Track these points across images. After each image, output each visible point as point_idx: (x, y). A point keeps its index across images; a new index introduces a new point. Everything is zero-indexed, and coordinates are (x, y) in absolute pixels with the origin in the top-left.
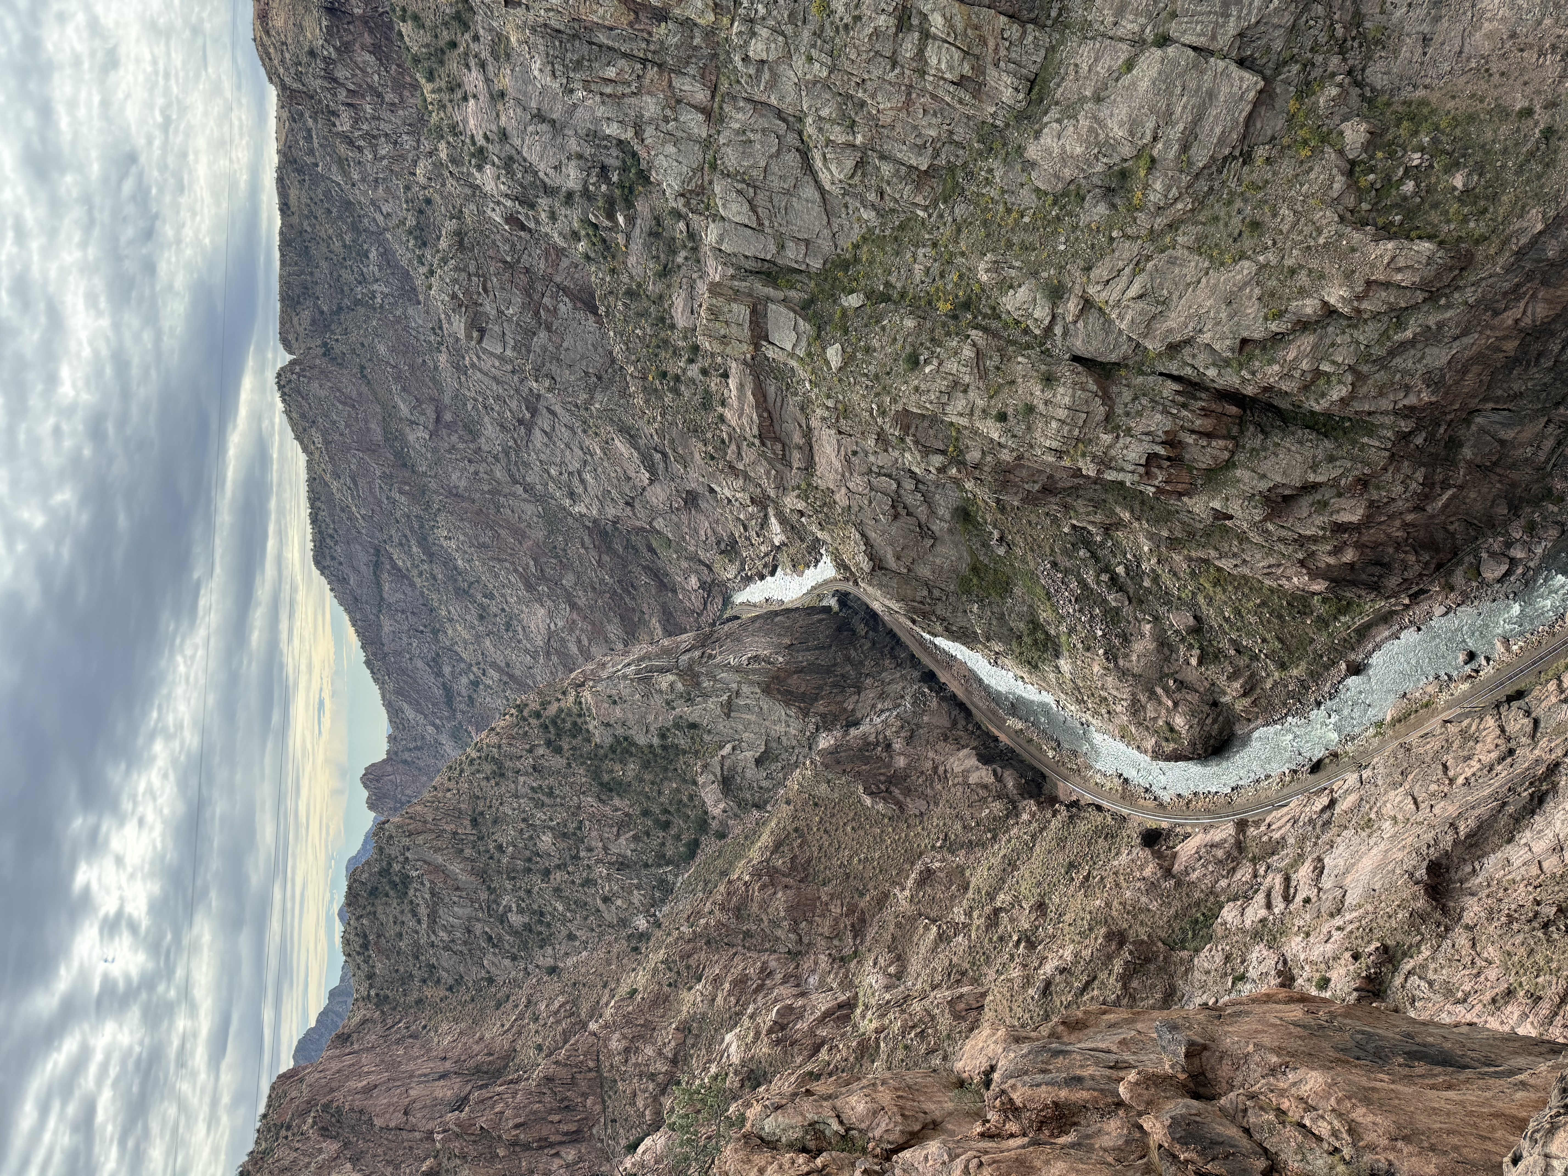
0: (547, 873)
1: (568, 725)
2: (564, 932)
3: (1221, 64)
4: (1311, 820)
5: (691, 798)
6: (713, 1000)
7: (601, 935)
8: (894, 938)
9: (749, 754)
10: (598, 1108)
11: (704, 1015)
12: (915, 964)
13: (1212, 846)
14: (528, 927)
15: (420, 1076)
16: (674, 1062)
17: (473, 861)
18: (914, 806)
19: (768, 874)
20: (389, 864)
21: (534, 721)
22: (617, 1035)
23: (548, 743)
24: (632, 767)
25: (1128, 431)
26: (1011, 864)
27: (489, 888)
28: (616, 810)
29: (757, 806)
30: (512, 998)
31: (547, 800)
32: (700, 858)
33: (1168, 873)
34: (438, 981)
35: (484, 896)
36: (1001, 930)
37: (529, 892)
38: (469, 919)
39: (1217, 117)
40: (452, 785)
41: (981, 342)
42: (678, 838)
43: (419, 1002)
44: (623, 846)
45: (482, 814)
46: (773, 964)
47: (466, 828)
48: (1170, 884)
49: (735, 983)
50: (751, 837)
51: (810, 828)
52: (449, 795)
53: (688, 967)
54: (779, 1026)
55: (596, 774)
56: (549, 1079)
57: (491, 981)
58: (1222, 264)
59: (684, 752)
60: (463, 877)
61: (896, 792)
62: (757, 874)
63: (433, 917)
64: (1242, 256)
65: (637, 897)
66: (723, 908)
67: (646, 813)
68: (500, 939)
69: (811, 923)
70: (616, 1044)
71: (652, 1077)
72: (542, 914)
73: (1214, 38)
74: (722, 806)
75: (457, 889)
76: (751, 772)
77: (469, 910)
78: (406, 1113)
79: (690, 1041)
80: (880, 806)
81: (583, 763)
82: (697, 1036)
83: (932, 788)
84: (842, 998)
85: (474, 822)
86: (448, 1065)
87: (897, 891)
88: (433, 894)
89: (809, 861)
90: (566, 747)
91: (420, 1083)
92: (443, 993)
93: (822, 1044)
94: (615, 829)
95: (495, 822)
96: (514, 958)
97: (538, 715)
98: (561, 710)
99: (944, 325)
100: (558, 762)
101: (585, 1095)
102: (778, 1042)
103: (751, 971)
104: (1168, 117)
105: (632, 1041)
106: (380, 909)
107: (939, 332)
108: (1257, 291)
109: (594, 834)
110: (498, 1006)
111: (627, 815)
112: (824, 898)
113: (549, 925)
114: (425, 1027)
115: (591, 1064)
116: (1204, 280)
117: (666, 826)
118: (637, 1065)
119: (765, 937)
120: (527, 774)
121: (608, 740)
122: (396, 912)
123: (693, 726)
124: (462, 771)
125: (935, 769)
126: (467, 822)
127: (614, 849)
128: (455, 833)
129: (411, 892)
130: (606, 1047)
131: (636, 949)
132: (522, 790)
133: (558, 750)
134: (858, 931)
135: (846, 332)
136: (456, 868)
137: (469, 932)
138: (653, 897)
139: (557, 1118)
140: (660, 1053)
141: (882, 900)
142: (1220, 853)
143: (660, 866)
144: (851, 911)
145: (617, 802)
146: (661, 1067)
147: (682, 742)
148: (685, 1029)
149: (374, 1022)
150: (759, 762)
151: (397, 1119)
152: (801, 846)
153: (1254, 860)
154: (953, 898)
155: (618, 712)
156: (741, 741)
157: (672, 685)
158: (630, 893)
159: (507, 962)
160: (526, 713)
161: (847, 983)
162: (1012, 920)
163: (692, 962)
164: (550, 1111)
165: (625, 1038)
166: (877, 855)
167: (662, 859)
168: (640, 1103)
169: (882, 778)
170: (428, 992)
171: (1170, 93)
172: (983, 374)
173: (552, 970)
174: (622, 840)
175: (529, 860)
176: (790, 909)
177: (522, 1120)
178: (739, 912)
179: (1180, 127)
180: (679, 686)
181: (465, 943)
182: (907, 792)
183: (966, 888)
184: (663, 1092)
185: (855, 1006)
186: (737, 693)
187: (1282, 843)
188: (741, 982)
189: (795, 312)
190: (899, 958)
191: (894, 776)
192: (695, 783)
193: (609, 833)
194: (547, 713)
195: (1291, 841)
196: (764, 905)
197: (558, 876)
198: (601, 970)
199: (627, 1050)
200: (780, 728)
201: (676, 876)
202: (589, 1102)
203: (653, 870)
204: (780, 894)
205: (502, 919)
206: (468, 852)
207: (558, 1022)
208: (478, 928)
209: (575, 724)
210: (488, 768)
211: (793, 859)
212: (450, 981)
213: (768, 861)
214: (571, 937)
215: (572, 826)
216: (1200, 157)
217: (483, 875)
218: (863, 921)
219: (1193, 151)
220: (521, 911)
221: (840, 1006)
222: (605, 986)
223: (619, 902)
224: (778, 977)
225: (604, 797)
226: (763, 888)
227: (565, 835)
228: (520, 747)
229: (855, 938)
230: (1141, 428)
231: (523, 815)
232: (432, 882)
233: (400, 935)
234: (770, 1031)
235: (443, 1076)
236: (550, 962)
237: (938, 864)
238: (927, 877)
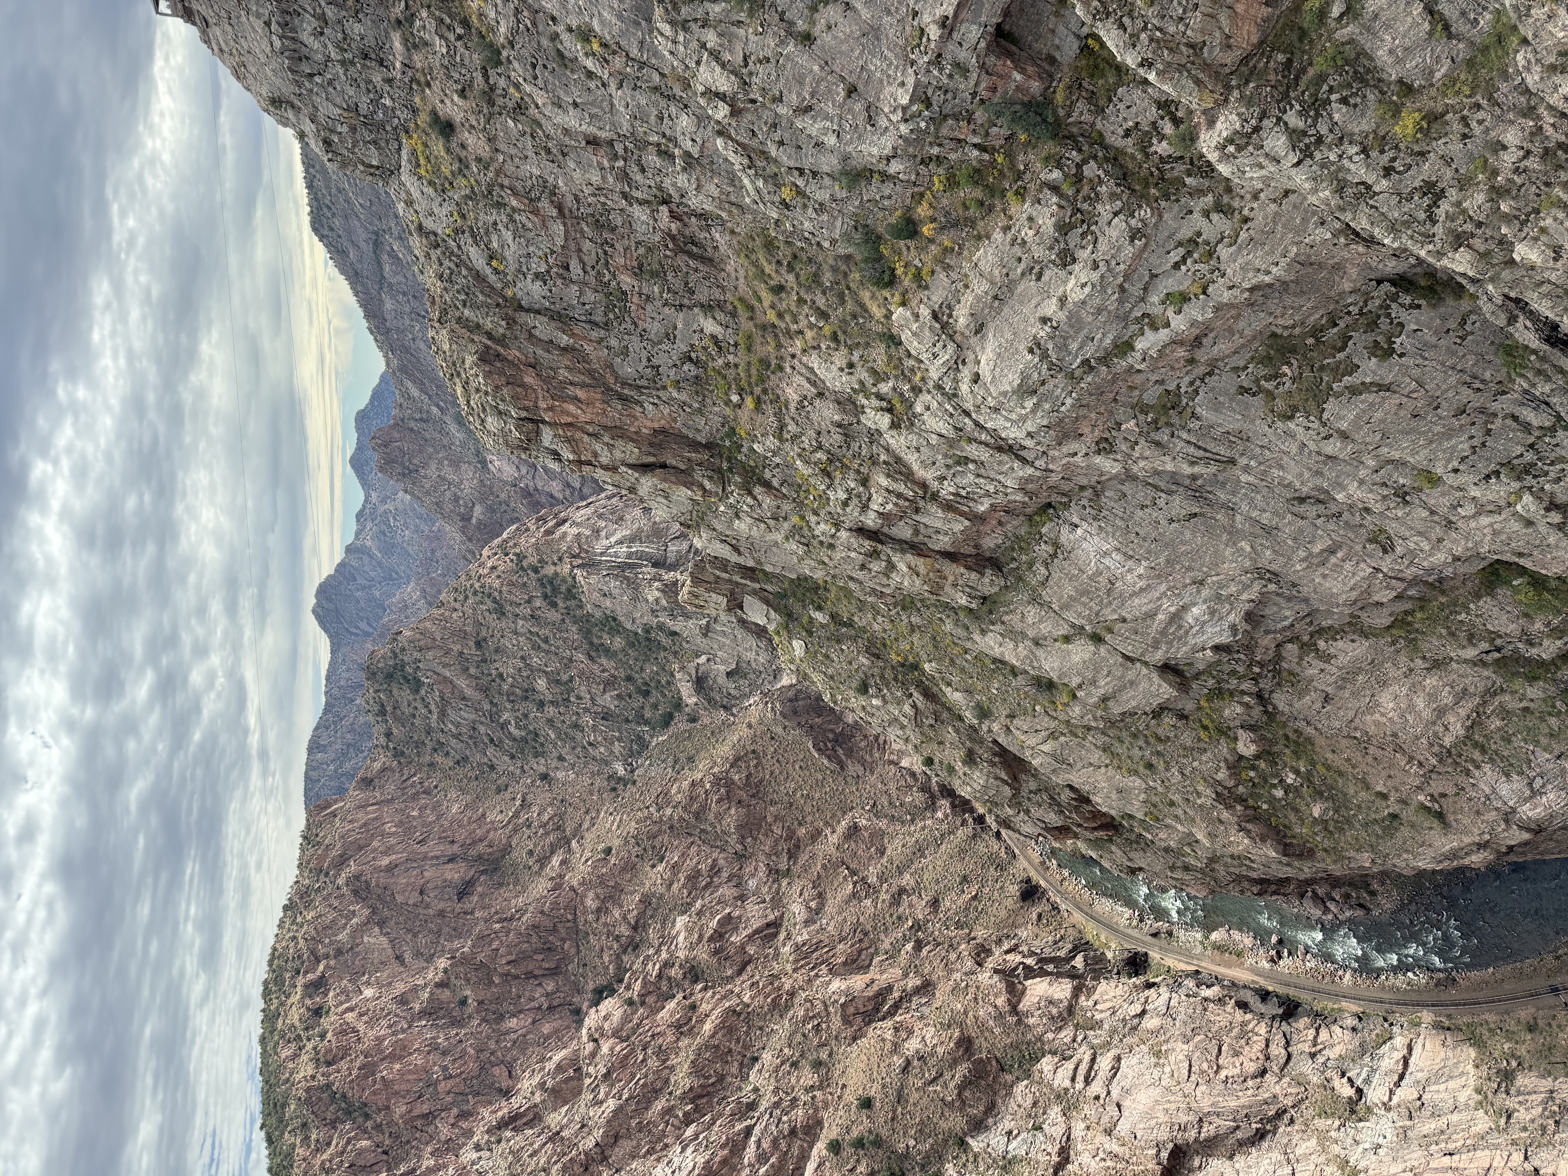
0: (541, 705)
1: (563, 588)
2: (555, 754)
3: (1145, 671)
4: (1124, 1020)
5: (668, 683)
6: (670, 885)
7: (586, 764)
8: (819, 877)
9: (722, 668)
10: (573, 951)
11: (662, 896)
12: (830, 907)
13: (1050, 1002)
14: (524, 740)
15: (433, 858)
16: (635, 928)
17: (477, 678)
18: (854, 768)
19: (726, 785)
20: (403, 666)
21: (532, 574)
22: (591, 895)
23: (545, 597)
24: (618, 643)
25: (1027, 812)
26: (920, 851)
27: (491, 702)
28: (603, 671)
29: (725, 707)
30: (510, 789)
31: (543, 645)
32: (672, 729)
33: (1014, 1009)
34: (448, 754)
35: (487, 707)
36: (901, 909)
37: (526, 716)
38: (474, 722)
39: (1134, 697)
40: (458, 606)
41: (919, 704)
42: (655, 707)
43: (431, 765)
44: (608, 700)
45: (485, 639)
46: (721, 862)
47: (471, 650)
48: (1012, 1020)
49: (689, 878)
50: (717, 733)
51: (765, 755)
52: (454, 615)
53: (654, 847)
54: (718, 936)
55: (587, 634)
56: (534, 927)
57: (492, 767)
58: (1119, 768)
59: (665, 649)
60: (468, 692)
61: (840, 752)
62: (717, 781)
63: (443, 714)
64: (1136, 773)
65: (617, 747)
66: (685, 808)
67: (629, 679)
68: (501, 741)
69: (755, 839)
70: (591, 903)
71: (617, 938)
72: (537, 735)
73: (1142, 655)
74: (694, 700)
75: (464, 699)
76: (722, 680)
77: (473, 716)
78: (421, 893)
79: (649, 913)
80: (825, 762)
81: (575, 623)
82: (655, 910)
83: (871, 755)
84: (771, 917)
85: (478, 644)
86: (456, 848)
87: (828, 831)
88: (442, 699)
89: (761, 781)
90: (561, 604)
91: (432, 865)
92: (451, 764)
93: (749, 962)
94: (601, 687)
95: (497, 651)
96: (512, 757)
97: (536, 570)
98: (556, 574)
99: (893, 667)
100: (554, 616)
101: (563, 940)
102: (716, 952)
103: (702, 866)
104: (1094, 682)
105: (603, 902)
106: (395, 692)
107: (889, 674)
108: (1142, 797)
109: (583, 688)
110: (499, 791)
111: (613, 676)
112: (769, 819)
113: (542, 745)
114: (436, 787)
115: (570, 917)
116: (1103, 770)
117: (646, 694)
118: (606, 924)
119: (717, 837)
120: (524, 618)
121: (598, 614)
122: (411, 698)
123: (675, 633)
124: (466, 597)
125: (877, 737)
126: (472, 644)
127: (599, 701)
128: (462, 653)
129: (423, 692)
130: (582, 903)
131: (614, 789)
132: (521, 630)
133: (554, 605)
134: (792, 855)
135: (810, 633)
136: (462, 683)
137: (474, 729)
138: (631, 750)
139: (541, 957)
140: (625, 918)
141: (816, 835)
142: (1054, 1011)
143: (639, 724)
144: (789, 838)
145: (604, 661)
146: (624, 930)
147: (665, 641)
148: (646, 901)
149: (393, 771)
150: (729, 674)
151: (414, 898)
152: (756, 766)
153: (1077, 1027)
154: (871, 858)
155: (608, 603)
156: (715, 656)
157: (657, 600)
158: (612, 743)
159: (507, 758)
160: (525, 564)
161: (777, 901)
162: (911, 906)
163: (657, 843)
164: (536, 951)
165: (598, 897)
166: (817, 795)
167: (641, 719)
168: (606, 959)
169: (831, 736)
170: (439, 759)
171: (1097, 670)
172: (919, 725)
173: (544, 777)
174: (607, 696)
175: (527, 691)
176: (739, 827)
177: (513, 958)
178: (697, 816)
179: (1102, 691)
180: (664, 602)
181: (471, 737)
182: (850, 753)
183: (883, 853)
184: (625, 952)
185: (781, 925)
186: (716, 620)
187: (1099, 1024)
188: (694, 877)
189: (767, 603)
190: (820, 895)
191: (841, 733)
192: (672, 675)
193: (596, 690)
194: (543, 572)
195: (1106, 1026)
196: (719, 817)
197: (551, 711)
198: (584, 796)
199: (598, 910)
200: (751, 656)
201: (652, 737)
202: (566, 946)
203: (633, 725)
204: (733, 811)
205: (504, 726)
206: (472, 671)
207: (547, 834)
208: (482, 729)
209: (569, 591)
210: (490, 604)
211: (748, 777)
212: (458, 757)
213: (727, 772)
214: (561, 758)
215: (565, 677)
216: (1116, 709)
217: (485, 690)
218: (798, 847)
219: (1111, 704)
220: (518, 727)
221: (768, 925)
222: (587, 812)
223: (602, 749)
224: (725, 875)
225: (593, 654)
226: (719, 801)
227: (558, 682)
228: (520, 596)
229: (789, 859)
230: (1037, 815)
231: (521, 653)
232: (441, 691)
233: (414, 716)
234: (711, 939)
235: (451, 860)
236: (542, 769)
237: (864, 822)
238: (854, 830)
